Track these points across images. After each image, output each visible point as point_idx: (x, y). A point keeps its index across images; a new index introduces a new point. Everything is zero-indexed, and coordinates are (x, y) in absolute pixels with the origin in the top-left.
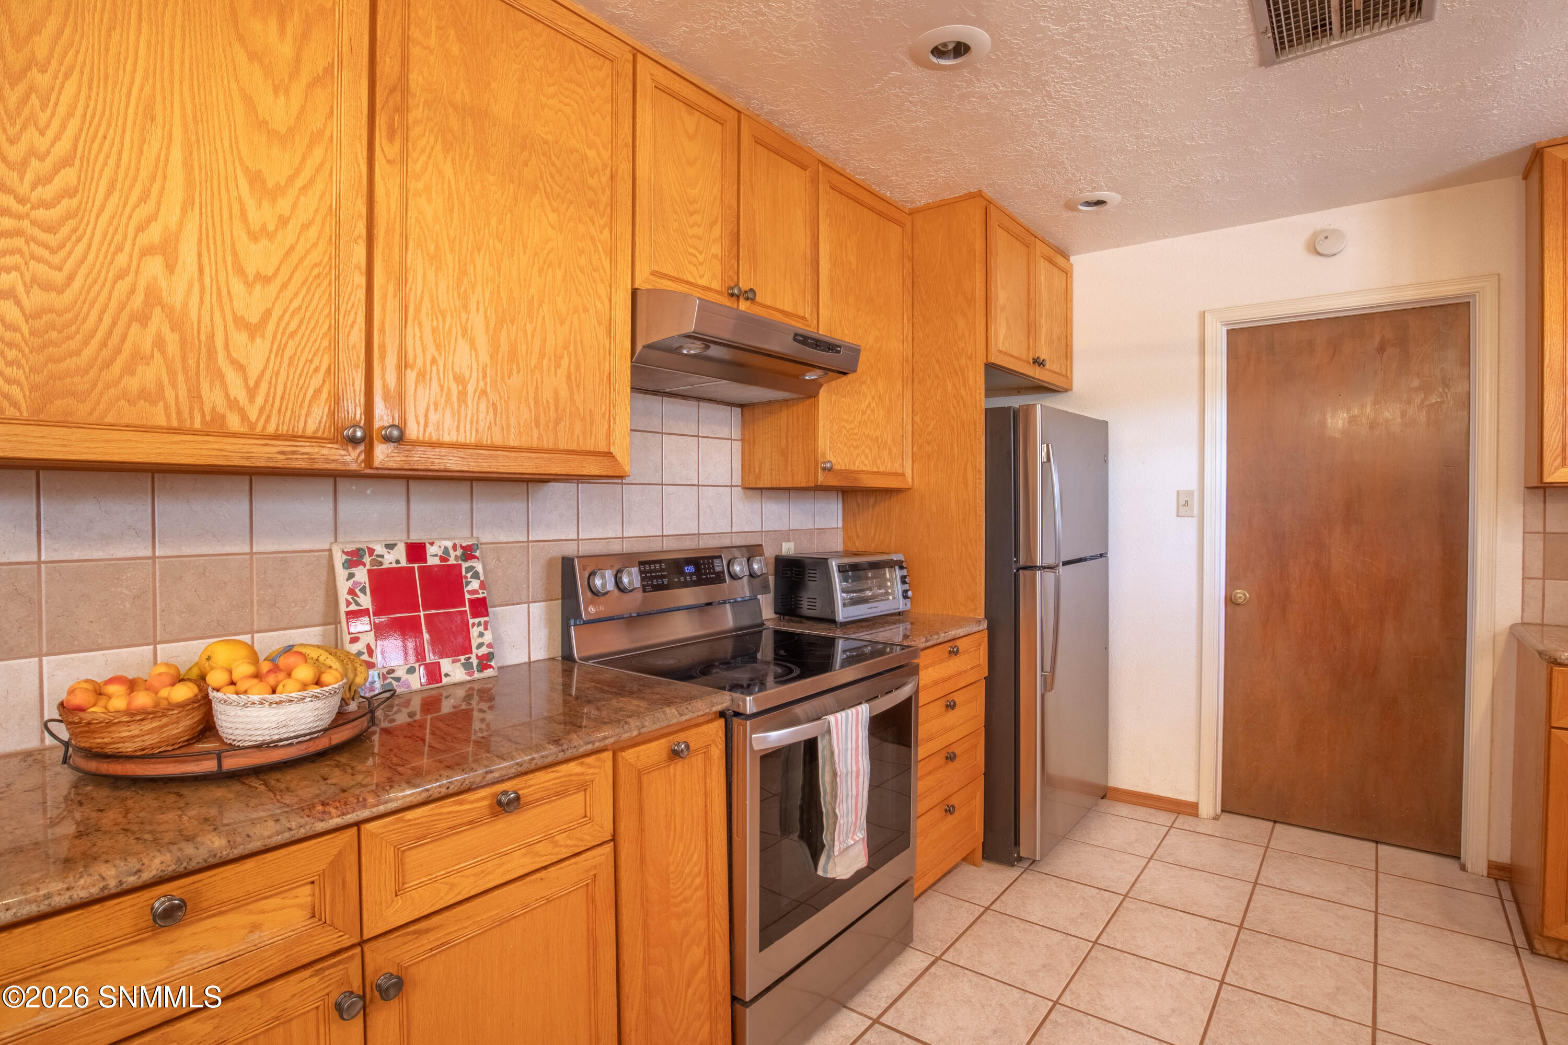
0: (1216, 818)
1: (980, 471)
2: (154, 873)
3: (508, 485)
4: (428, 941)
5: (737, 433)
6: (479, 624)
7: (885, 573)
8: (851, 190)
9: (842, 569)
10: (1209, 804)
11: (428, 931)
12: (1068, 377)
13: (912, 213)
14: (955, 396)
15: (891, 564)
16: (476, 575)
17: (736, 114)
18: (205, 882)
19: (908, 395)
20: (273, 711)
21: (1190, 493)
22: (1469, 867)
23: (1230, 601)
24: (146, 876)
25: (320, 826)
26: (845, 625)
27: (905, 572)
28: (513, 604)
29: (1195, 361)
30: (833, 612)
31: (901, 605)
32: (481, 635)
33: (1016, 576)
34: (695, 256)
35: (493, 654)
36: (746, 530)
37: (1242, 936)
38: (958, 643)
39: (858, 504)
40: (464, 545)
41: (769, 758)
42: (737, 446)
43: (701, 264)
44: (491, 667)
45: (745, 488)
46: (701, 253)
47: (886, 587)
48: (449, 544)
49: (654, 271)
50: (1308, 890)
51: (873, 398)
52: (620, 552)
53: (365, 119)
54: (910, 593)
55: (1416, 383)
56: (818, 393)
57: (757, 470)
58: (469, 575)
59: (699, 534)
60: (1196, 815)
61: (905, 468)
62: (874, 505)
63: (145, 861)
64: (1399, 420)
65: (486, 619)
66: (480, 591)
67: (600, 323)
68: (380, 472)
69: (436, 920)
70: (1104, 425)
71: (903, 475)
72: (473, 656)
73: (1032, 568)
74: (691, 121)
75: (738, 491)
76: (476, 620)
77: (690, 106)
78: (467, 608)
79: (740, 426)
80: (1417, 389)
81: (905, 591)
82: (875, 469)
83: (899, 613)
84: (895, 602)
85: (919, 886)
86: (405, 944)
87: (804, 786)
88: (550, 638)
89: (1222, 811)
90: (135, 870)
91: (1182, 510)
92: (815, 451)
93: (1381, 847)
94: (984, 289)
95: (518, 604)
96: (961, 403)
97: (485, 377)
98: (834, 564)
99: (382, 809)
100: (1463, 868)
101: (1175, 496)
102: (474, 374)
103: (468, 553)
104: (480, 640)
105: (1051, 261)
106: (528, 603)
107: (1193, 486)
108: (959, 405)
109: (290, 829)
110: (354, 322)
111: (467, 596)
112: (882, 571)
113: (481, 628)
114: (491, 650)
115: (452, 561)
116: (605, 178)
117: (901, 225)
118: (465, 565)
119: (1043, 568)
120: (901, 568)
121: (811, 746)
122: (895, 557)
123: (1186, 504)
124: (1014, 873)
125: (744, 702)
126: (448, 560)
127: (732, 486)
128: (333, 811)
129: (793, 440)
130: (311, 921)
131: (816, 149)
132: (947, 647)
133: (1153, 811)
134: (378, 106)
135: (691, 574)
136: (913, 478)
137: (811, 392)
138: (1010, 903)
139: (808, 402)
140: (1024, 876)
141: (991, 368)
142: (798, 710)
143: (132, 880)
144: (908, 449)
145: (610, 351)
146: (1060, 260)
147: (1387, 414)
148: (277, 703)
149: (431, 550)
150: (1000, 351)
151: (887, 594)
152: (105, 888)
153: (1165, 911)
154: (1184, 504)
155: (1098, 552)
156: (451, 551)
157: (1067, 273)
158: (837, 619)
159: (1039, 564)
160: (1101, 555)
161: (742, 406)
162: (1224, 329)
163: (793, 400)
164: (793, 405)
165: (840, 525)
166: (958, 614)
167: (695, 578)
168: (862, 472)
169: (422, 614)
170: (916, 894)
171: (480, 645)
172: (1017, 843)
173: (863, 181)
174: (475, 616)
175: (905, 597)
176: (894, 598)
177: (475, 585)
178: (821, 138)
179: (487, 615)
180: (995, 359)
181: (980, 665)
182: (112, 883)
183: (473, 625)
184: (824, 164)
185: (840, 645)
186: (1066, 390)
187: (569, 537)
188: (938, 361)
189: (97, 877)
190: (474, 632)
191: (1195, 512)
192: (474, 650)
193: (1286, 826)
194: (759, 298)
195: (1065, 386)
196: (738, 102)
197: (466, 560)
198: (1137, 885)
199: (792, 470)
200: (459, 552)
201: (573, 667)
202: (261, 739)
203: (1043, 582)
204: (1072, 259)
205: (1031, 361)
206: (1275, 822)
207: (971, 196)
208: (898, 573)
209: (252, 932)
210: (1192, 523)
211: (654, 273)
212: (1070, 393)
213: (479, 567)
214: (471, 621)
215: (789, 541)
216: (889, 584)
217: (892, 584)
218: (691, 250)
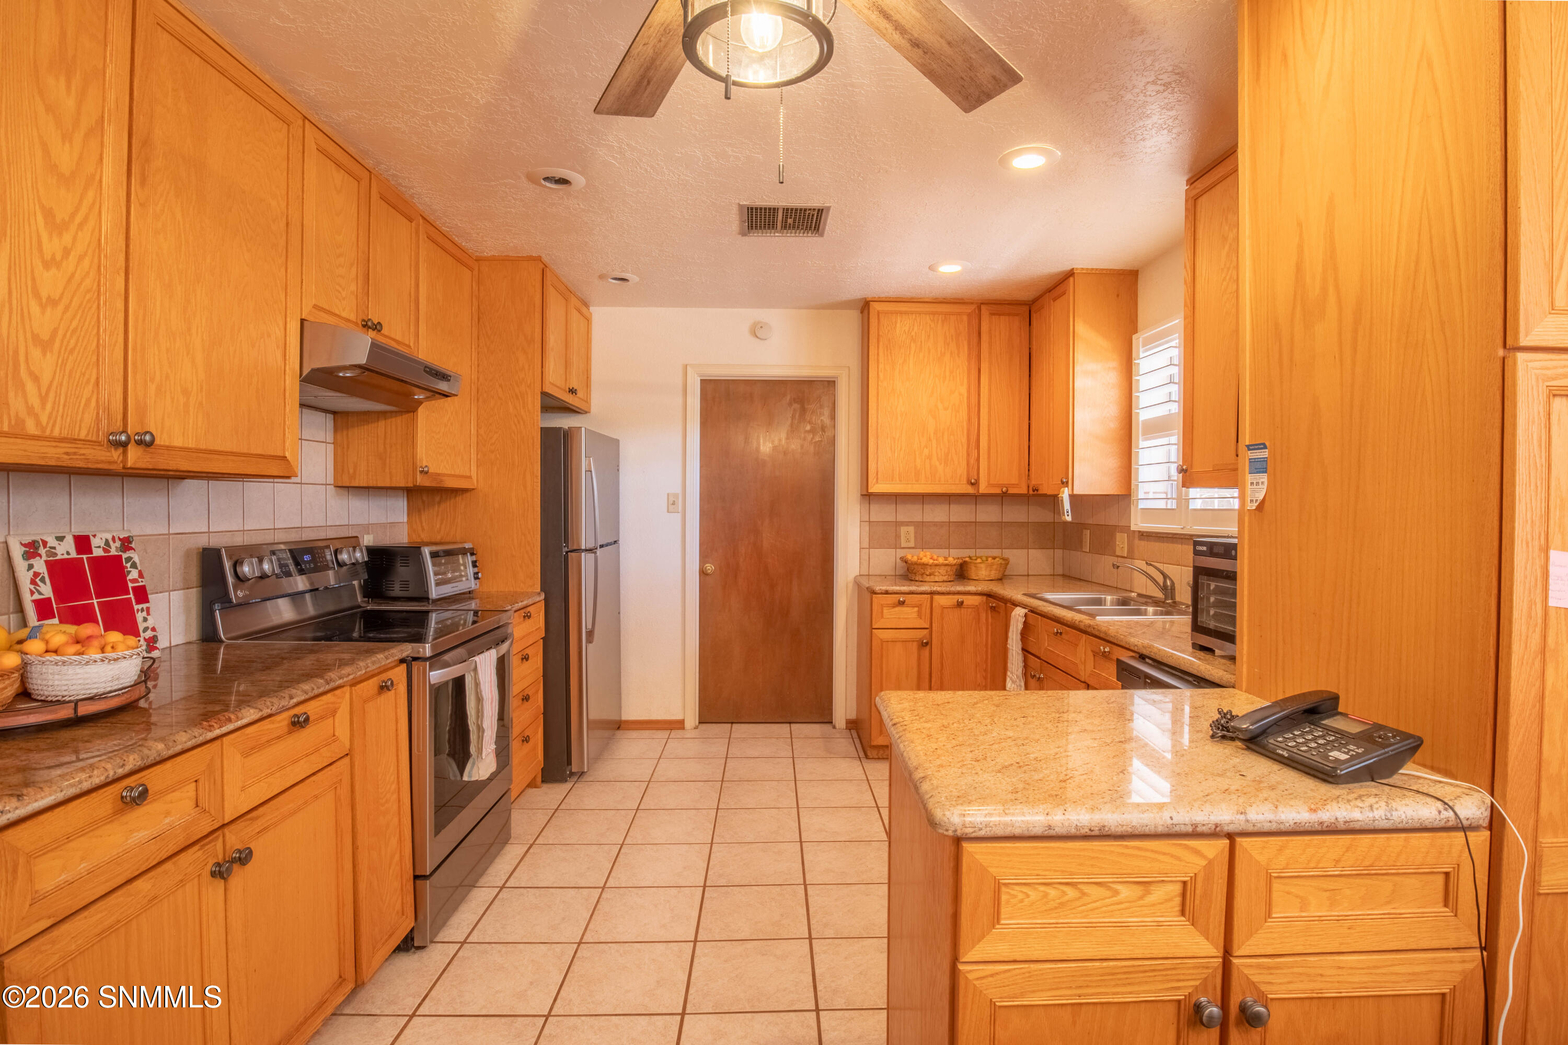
0: (696, 728)
1: (537, 477)
2: (131, 766)
3: (153, 481)
4: (258, 826)
5: (330, 438)
6: (142, 610)
7: (459, 559)
8: (440, 239)
9: (434, 555)
10: (691, 719)
11: (257, 818)
12: (587, 401)
13: (478, 260)
14: (516, 416)
15: (464, 552)
16: (134, 566)
17: (368, 173)
18: (148, 777)
19: (474, 411)
20: (111, 667)
21: (676, 495)
22: (837, 726)
23: (703, 573)
24: (128, 768)
25: (210, 735)
26: (435, 601)
27: (474, 558)
28: (157, 593)
29: (680, 400)
30: (427, 592)
31: (473, 584)
32: (145, 620)
33: (566, 558)
34: (339, 292)
35: (157, 636)
36: (337, 524)
37: (724, 785)
38: (529, 609)
39: (423, 502)
40: (121, 537)
41: (437, 691)
42: (331, 448)
43: (344, 299)
44: (156, 648)
45: (336, 487)
46: (343, 289)
47: (460, 571)
48: (109, 537)
49: (317, 306)
50: (756, 754)
51: (452, 413)
52: (242, 544)
53: (125, 168)
54: (480, 575)
55: (808, 428)
56: (417, 409)
57: (351, 471)
58: (129, 565)
59: (302, 528)
60: (683, 728)
61: (472, 472)
62: (439, 503)
63: (124, 758)
64: (799, 450)
65: (147, 605)
66: (140, 580)
67: (278, 347)
68: (130, 471)
69: (261, 810)
70: (618, 441)
71: (470, 477)
72: (142, 639)
73: (578, 550)
74: (339, 177)
75: (331, 489)
76: (140, 607)
77: (339, 165)
78: (131, 596)
79: (332, 431)
80: (809, 432)
81: (476, 574)
82: (453, 473)
83: (470, 592)
84: (468, 583)
85: (514, 794)
86: (246, 827)
87: (451, 715)
88: (187, 624)
89: (699, 723)
90: (121, 764)
91: (671, 507)
92: (414, 456)
93: (793, 726)
94: (541, 333)
95: (161, 592)
96: (522, 423)
97: (201, 391)
98: (426, 551)
99: (239, 723)
100: (834, 727)
101: (666, 496)
102: (195, 387)
103: (126, 544)
104: (145, 625)
105: (579, 311)
106: (169, 591)
107: (678, 490)
108: (519, 422)
109: (195, 737)
110: (116, 342)
111: (130, 585)
112: (455, 558)
113: (145, 614)
114: (154, 633)
115: (113, 552)
116: (283, 224)
117: (471, 269)
118: (125, 556)
119: (586, 550)
120: (472, 554)
121: (459, 684)
122: (467, 546)
123: (673, 504)
124: (567, 786)
125: (424, 648)
126: (110, 552)
127: (326, 484)
128: (215, 725)
129: (391, 447)
130: (198, 809)
131: (418, 205)
132: (522, 613)
133: (654, 731)
134: (134, 156)
135: (309, 562)
136: (477, 481)
137: (411, 408)
138: (572, 801)
139: (405, 416)
140: (576, 785)
141: (544, 394)
142: (447, 657)
143: (120, 772)
144: (473, 456)
145: (285, 371)
146: (584, 310)
147: (793, 446)
148: (115, 660)
149: (95, 542)
150: (550, 383)
151: (461, 576)
152: (107, 777)
153: (676, 783)
154: (672, 504)
155: (612, 540)
156: (111, 543)
157: (588, 320)
158: (430, 597)
159: (583, 547)
160: (615, 542)
161: (334, 413)
162: (699, 379)
163: (391, 412)
164: (391, 417)
165: (405, 520)
166: (518, 590)
167: (312, 566)
168: (444, 475)
169: (95, 601)
170: (512, 799)
171: (146, 629)
172: (569, 763)
173: (447, 231)
174: (138, 603)
175: (476, 578)
176: (467, 579)
177: (134, 574)
178: (427, 200)
179: (148, 602)
180: (549, 389)
181: (539, 628)
182: (111, 773)
183: (138, 610)
184: (423, 217)
185: (433, 617)
186: (586, 412)
187: (202, 531)
188: (501, 386)
189: (102, 769)
190: (140, 617)
191: (680, 509)
192: (142, 634)
193: (739, 725)
194: (385, 331)
195: (586, 410)
196: (369, 163)
197: (125, 552)
198: (655, 774)
199: (390, 473)
200: (118, 544)
201: (219, 649)
202: (95, 691)
203: (587, 560)
204: (591, 309)
205: (568, 390)
206: (732, 723)
207: (531, 259)
208: (470, 559)
209: (166, 817)
210: (678, 517)
211: (315, 306)
212: (588, 414)
213: (136, 559)
214: (136, 607)
215: (368, 534)
216: (462, 568)
217: (466, 568)
218: (338, 287)
